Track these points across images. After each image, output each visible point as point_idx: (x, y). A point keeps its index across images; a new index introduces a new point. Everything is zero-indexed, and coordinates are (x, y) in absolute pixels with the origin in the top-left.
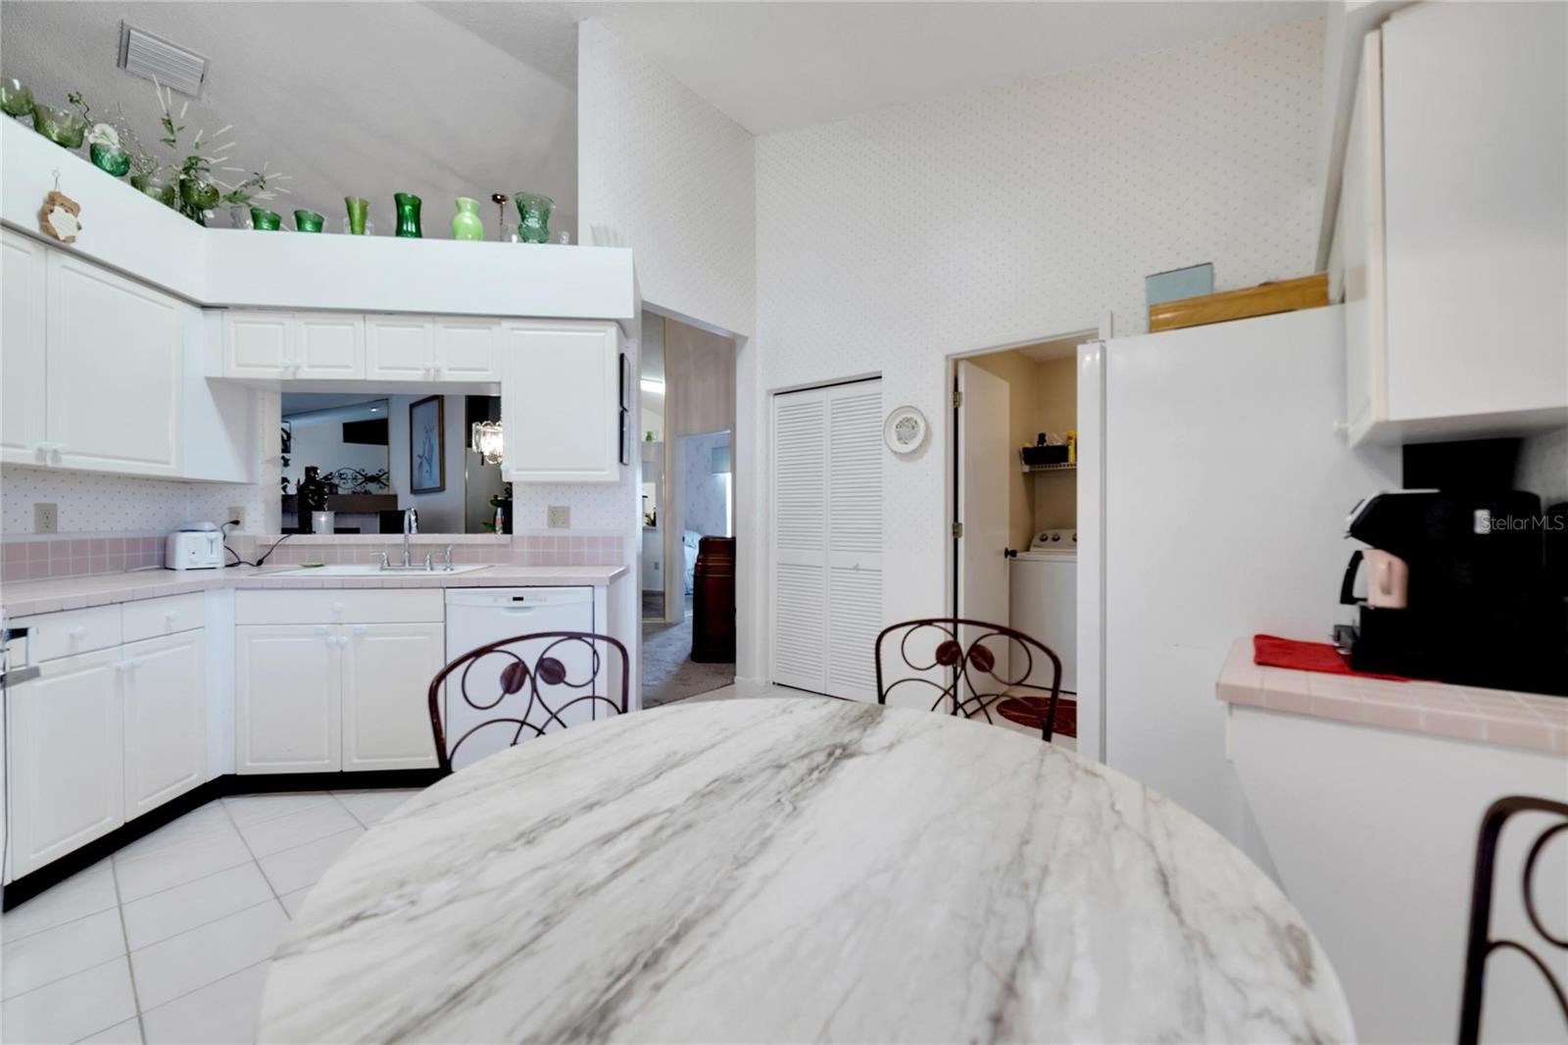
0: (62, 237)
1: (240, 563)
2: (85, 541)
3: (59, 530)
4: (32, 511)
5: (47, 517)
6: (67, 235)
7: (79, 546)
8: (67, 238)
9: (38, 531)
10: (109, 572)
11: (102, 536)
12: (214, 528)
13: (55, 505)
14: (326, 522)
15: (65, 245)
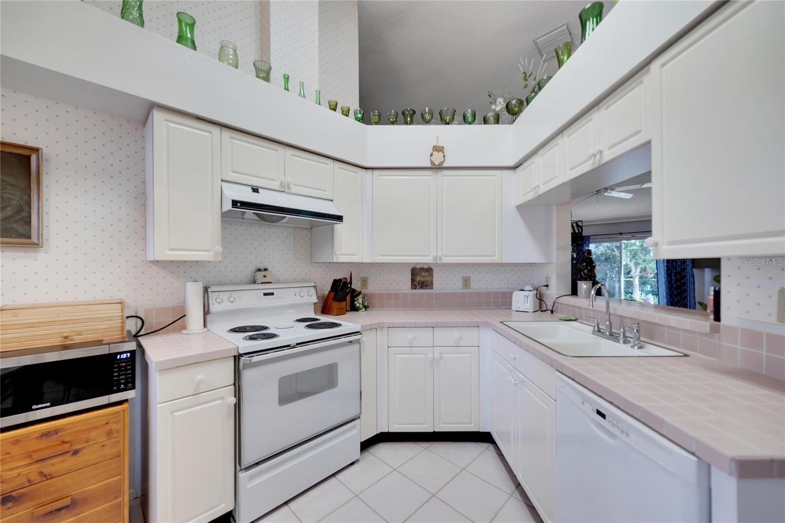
0: (437, 164)
1: (547, 310)
2: (490, 292)
3: (471, 287)
4: (461, 280)
5: (466, 282)
6: (439, 162)
7: (479, 294)
8: (439, 163)
9: (463, 289)
10: (492, 308)
11: (489, 291)
12: (531, 289)
13: (470, 277)
14: (586, 288)
15: (441, 166)
